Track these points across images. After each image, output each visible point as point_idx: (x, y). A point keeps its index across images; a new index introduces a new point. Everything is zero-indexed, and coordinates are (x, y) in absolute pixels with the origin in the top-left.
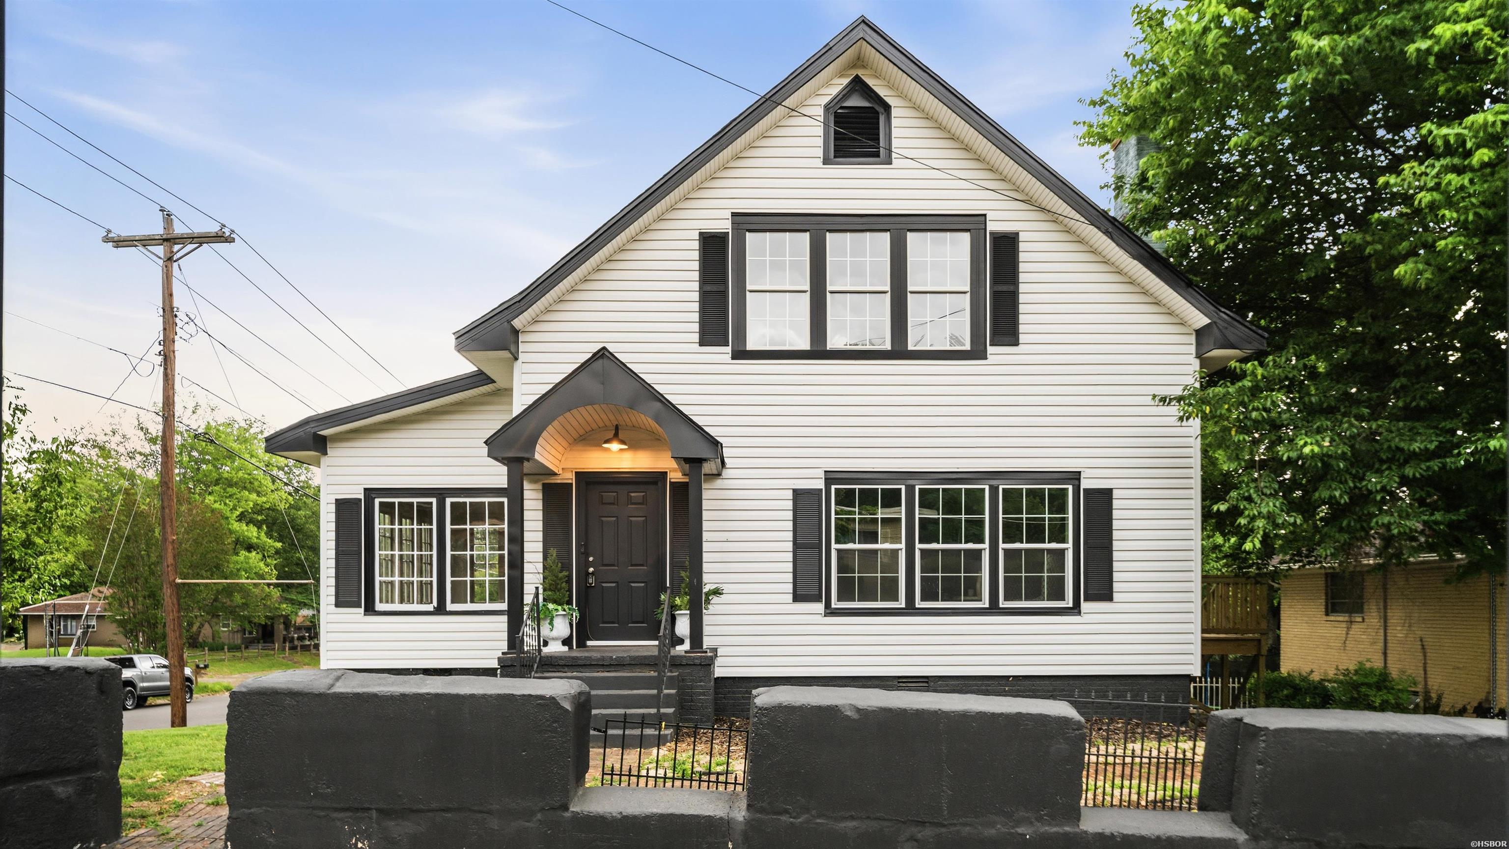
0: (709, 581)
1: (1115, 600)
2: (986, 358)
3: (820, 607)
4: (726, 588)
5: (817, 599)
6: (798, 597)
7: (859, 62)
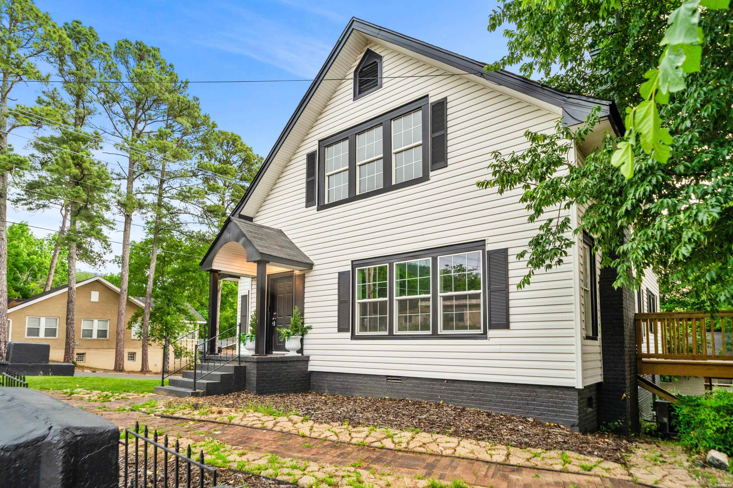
0: (307, 322)
1: (511, 328)
2: (429, 180)
3: (348, 335)
4: (314, 326)
5: (347, 330)
6: (340, 330)
7: (367, 42)
